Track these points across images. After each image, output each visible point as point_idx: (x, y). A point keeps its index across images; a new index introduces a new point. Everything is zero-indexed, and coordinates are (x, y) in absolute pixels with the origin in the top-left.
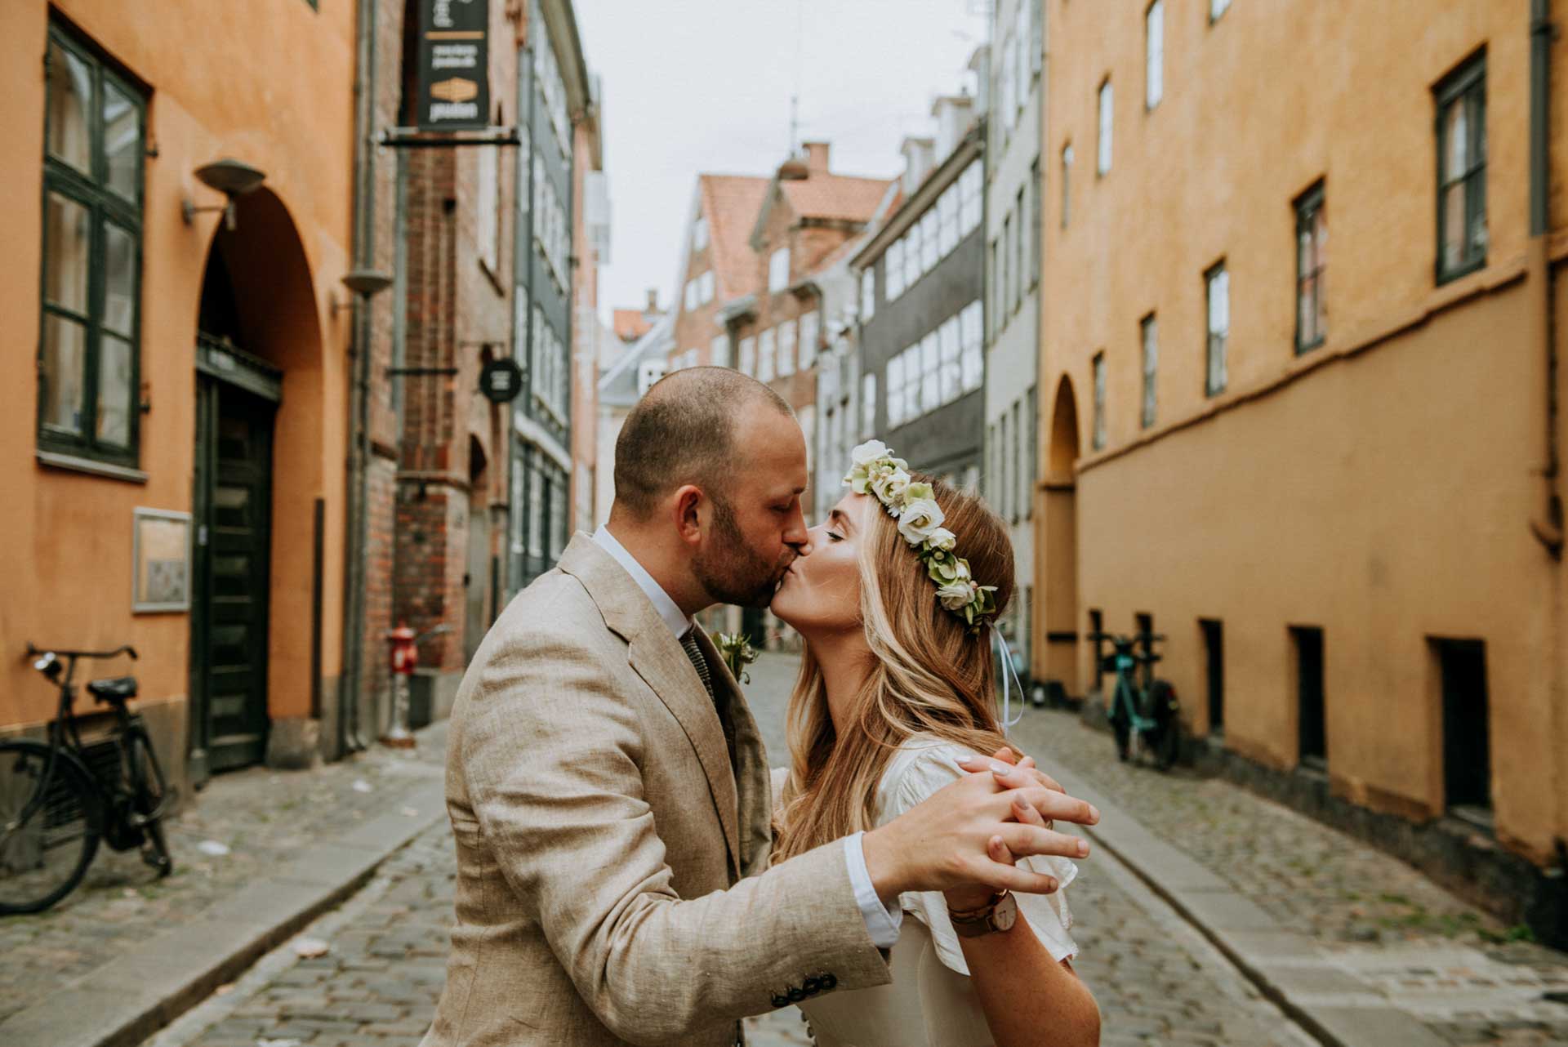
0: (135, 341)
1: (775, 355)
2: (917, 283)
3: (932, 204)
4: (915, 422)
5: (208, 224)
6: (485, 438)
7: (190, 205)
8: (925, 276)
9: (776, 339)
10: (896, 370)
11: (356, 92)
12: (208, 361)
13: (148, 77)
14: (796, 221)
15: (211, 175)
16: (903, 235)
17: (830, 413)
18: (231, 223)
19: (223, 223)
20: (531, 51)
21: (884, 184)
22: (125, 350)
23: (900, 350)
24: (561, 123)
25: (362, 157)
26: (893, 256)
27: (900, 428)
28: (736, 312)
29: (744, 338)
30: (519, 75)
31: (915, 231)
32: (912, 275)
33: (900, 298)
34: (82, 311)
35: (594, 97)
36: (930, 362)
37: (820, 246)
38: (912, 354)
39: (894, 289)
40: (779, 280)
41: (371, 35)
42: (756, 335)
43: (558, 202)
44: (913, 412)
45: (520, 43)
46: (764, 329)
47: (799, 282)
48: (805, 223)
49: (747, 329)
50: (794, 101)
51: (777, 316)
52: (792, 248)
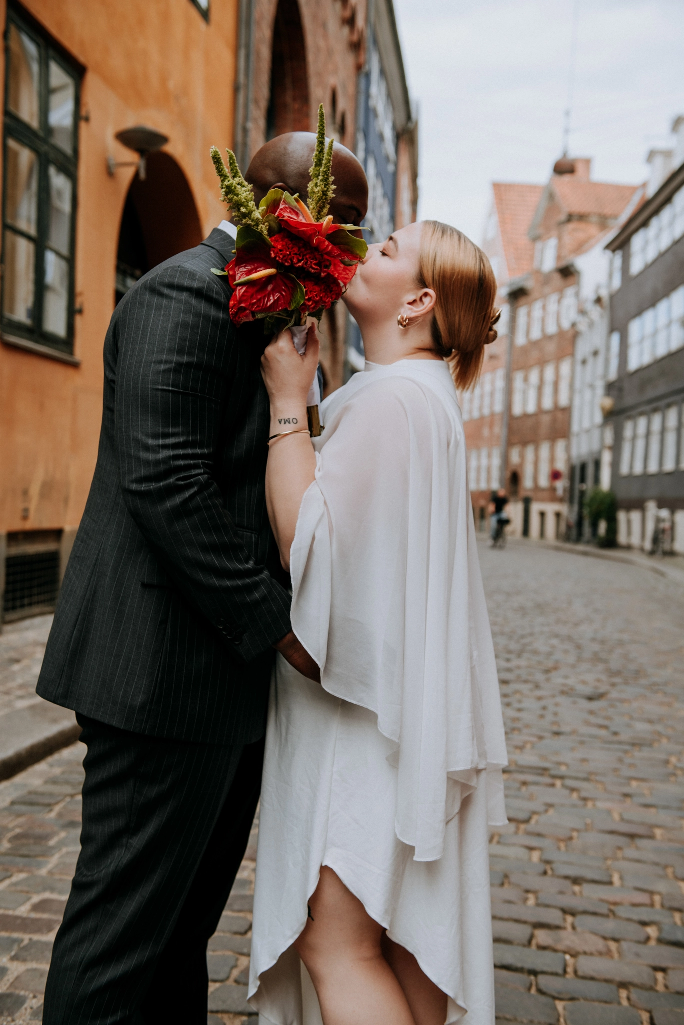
0: (70, 260)
1: (543, 320)
2: (655, 262)
3: (668, 200)
4: (649, 367)
5: (126, 175)
6: (327, 365)
7: (112, 162)
8: (661, 255)
9: (544, 308)
10: (635, 329)
11: (236, 89)
12: (124, 285)
13: (82, 59)
14: (563, 217)
15: (127, 138)
16: (645, 224)
17: (584, 362)
18: (143, 175)
19: (137, 175)
20: (368, 76)
21: (633, 189)
22: (63, 265)
23: (639, 313)
24: (388, 134)
25: (239, 138)
26: (637, 241)
27: (637, 371)
28: (515, 287)
29: (521, 306)
30: (357, 92)
31: (654, 223)
32: (651, 254)
33: (641, 273)
34: (32, 231)
35: (413, 115)
36: (662, 320)
37: (581, 236)
38: (649, 316)
39: (637, 265)
40: (549, 263)
41: (248, 46)
42: (530, 304)
43: (385, 195)
44: (647, 359)
45: (359, 68)
46: (536, 300)
47: (563, 263)
48: (570, 218)
49: (523, 300)
50: (567, 113)
51: (547, 290)
52: (560, 238)
